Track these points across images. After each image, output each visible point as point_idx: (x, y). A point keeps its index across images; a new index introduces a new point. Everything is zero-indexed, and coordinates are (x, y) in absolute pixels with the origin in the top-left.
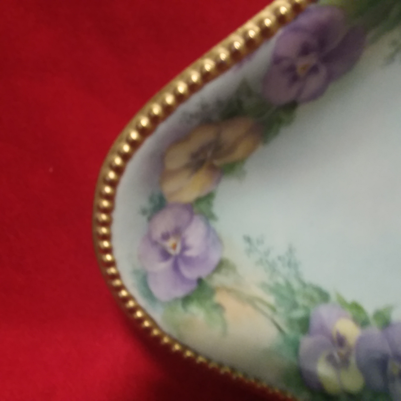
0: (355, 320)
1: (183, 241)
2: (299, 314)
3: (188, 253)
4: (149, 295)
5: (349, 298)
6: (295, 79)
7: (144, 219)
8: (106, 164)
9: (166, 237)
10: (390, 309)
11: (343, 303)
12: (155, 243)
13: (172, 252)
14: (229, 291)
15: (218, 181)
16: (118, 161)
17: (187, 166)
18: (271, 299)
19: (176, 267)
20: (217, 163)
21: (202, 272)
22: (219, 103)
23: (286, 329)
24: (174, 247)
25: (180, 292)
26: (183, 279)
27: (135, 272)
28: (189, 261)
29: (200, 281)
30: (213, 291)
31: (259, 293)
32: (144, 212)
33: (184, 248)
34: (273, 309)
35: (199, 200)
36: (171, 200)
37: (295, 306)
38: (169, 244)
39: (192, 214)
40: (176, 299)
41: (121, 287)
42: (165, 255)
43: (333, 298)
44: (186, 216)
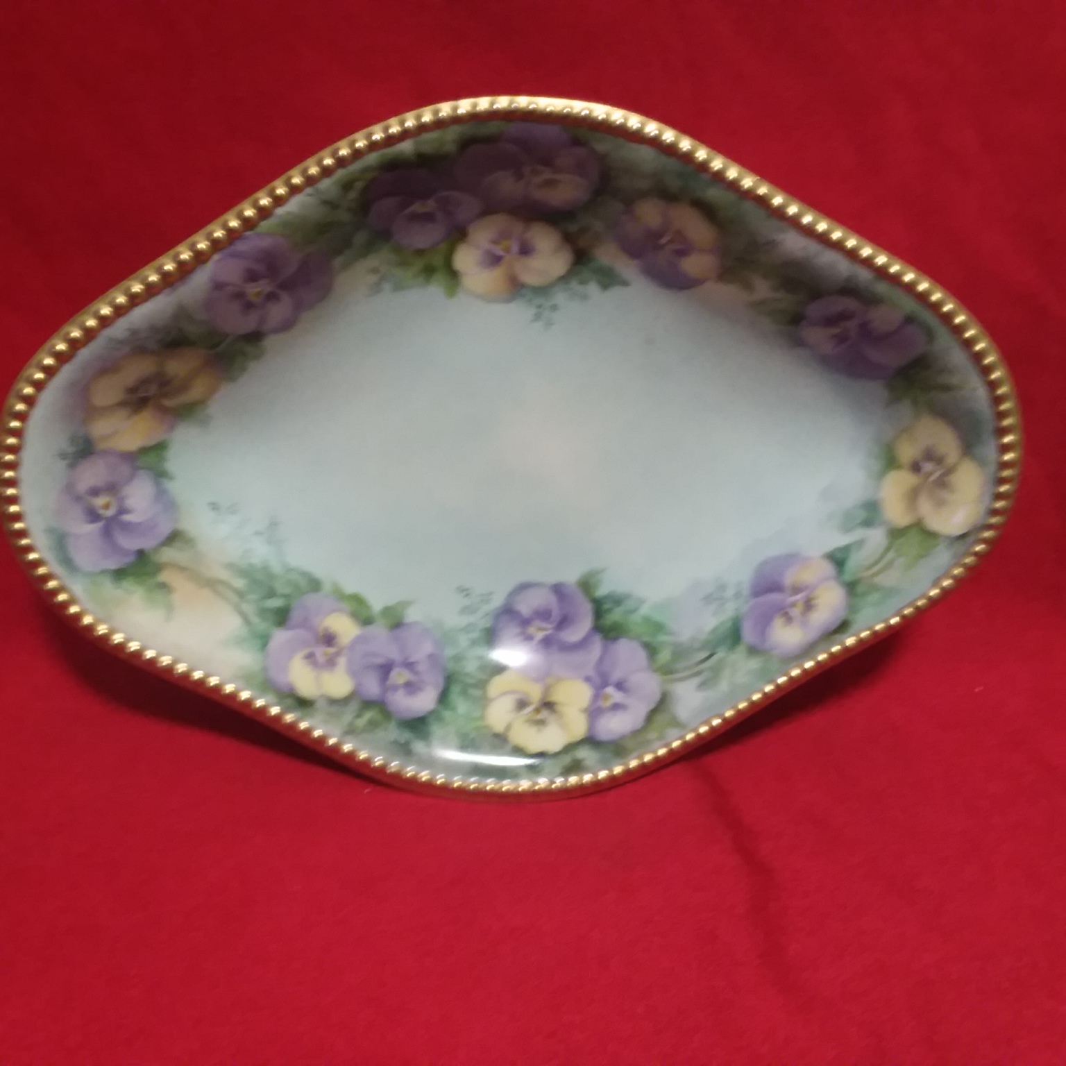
0: (355, 615)
1: (121, 500)
2: (276, 603)
3: (127, 518)
4: (67, 562)
5: (349, 589)
6: (249, 306)
7: (62, 464)
8: (12, 394)
9: (95, 492)
10: (405, 604)
11: (340, 595)
12: (78, 498)
13: (102, 512)
14: (183, 569)
15: (172, 428)
16: (28, 390)
17: (122, 404)
18: (239, 583)
19: (107, 533)
20: (168, 403)
21: (146, 543)
22: (153, 329)
23: (255, 620)
24: (107, 507)
25: (113, 565)
26: (117, 550)
27: (50, 531)
28: (127, 527)
29: (141, 554)
30: (159, 568)
31: (224, 575)
32: (63, 456)
33: (122, 511)
34: (241, 594)
35: (144, 451)
36: (102, 446)
37: (271, 594)
38: (100, 501)
39: (135, 469)
40: (104, 572)
41: (29, 549)
42: (93, 516)
43: (327, 587)
44: (125, 469)
